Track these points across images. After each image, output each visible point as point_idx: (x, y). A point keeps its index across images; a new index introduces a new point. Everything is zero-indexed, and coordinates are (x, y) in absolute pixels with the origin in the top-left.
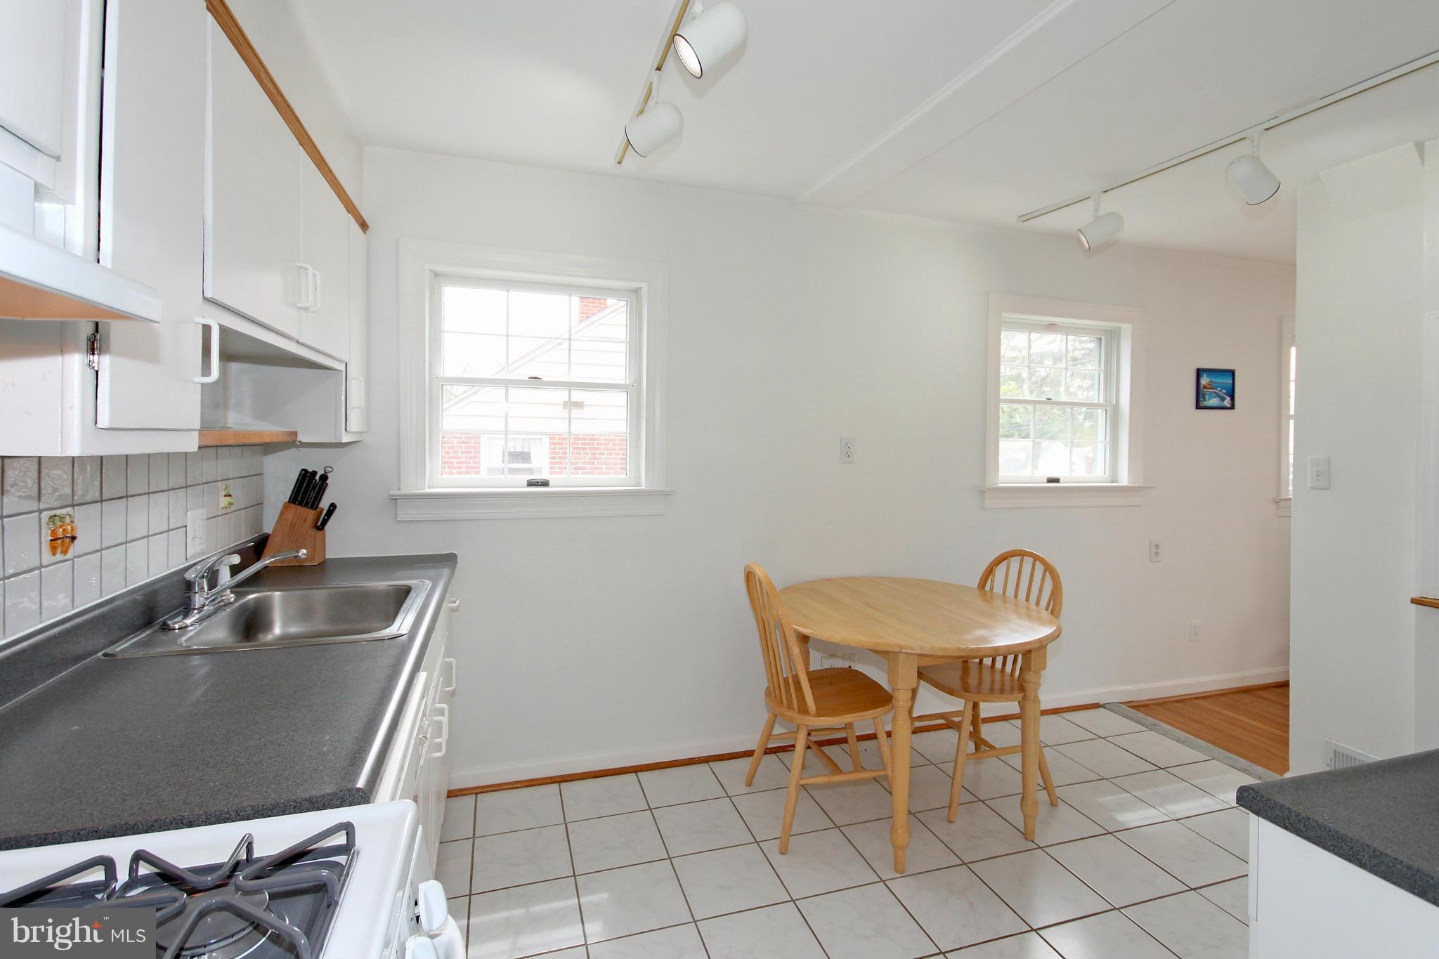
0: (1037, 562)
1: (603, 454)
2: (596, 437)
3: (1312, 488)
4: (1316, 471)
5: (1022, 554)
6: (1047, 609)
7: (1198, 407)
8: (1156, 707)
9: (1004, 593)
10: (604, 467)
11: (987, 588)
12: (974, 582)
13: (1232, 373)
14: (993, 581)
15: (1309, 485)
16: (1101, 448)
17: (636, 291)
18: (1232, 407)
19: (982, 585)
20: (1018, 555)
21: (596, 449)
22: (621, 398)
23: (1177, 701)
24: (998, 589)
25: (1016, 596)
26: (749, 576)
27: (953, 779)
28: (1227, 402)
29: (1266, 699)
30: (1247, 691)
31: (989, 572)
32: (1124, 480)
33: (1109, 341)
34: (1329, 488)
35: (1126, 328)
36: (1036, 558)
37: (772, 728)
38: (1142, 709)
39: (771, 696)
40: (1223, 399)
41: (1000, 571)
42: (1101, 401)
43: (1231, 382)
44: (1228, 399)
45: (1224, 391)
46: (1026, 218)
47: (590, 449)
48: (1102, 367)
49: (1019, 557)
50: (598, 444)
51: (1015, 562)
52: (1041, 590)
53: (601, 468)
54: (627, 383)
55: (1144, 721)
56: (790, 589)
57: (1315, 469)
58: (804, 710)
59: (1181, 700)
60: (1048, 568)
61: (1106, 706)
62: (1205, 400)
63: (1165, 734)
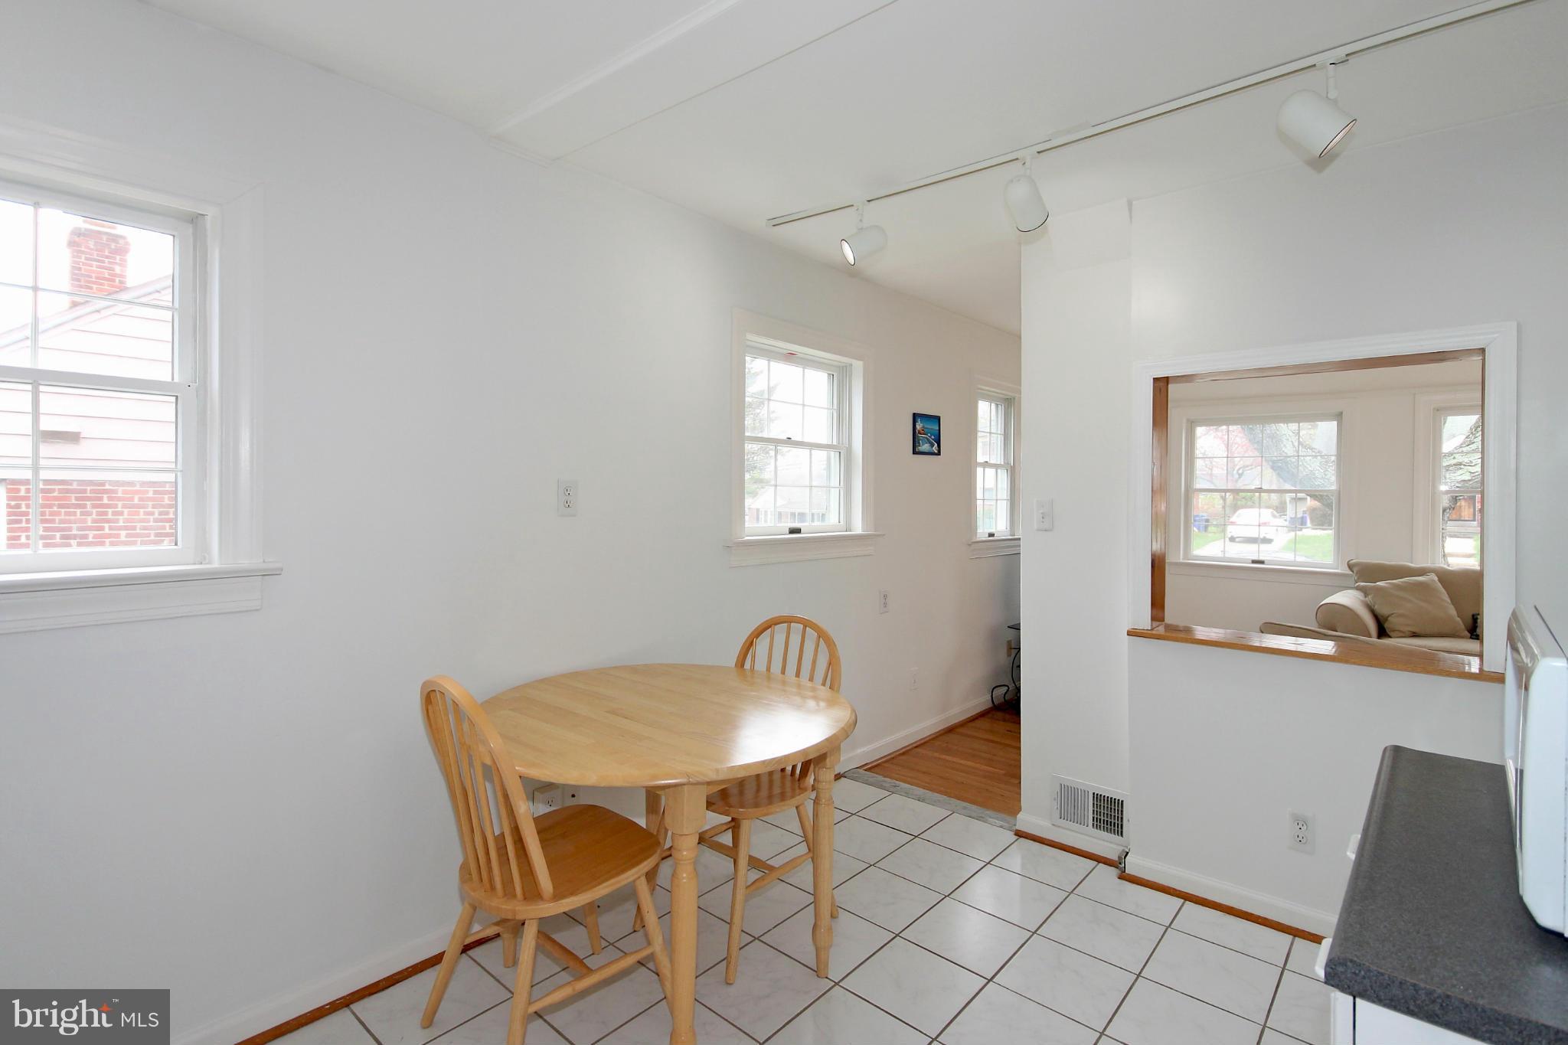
0: (807, 628)
1: (121, 514)
2: (107, 487)
3: (1038, 530)
4: (1042, 513)
5: (789, 620)
6: (824, 684)
7: (915, 452)
8: (886, 765)
9: (768, 669)
10: (123, 533)
11: (747, 665)
12: (731, 661)
13: (938, 419)
14: (754, 657)
15: (1036, 527)
16: (835, 493)
17: (195, 220)
18: (939, 453)
19: (741, 663)
20: (785, 622)
21: (108, 506)
22: (164, 409)
23: (903, 754)
24: (761, 666)
25: (783, 672)
26: (430, 697)
27: (730, 924)
28: (935, 449)
29: (969, 736)
30: (950, 730)
31: (749, 645)
32: (858, 528)
33: (840, 378)
34: (1051, 530)
35: (858, 365)
36: (806, 624)
37: (470, 925)
38: (876, 769)
39: (471, 879)
40: (932, 445)
41: (762, 645)
42: (835, 443)
43: (938, 428)
44: (936, 445)
45: (933, 437)
46: (777, 222)
47: (94, 506)
48: (835, 407)
49: (786, 625)
50: (110, 498)
51: (780, 631)
52: (814, 662)
53: (118, 536)
54: (176, 380)
55: (884, 784)
56: (492, 704)
57: (1041, 511)
58: (533, 894)
59: (906, 752)
60: (822, 634)
61: (846, 774)
62: (919, 446)
63: (907, 794)
